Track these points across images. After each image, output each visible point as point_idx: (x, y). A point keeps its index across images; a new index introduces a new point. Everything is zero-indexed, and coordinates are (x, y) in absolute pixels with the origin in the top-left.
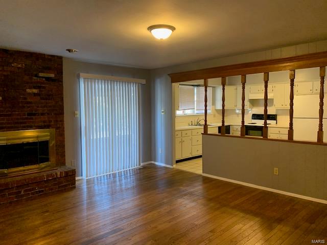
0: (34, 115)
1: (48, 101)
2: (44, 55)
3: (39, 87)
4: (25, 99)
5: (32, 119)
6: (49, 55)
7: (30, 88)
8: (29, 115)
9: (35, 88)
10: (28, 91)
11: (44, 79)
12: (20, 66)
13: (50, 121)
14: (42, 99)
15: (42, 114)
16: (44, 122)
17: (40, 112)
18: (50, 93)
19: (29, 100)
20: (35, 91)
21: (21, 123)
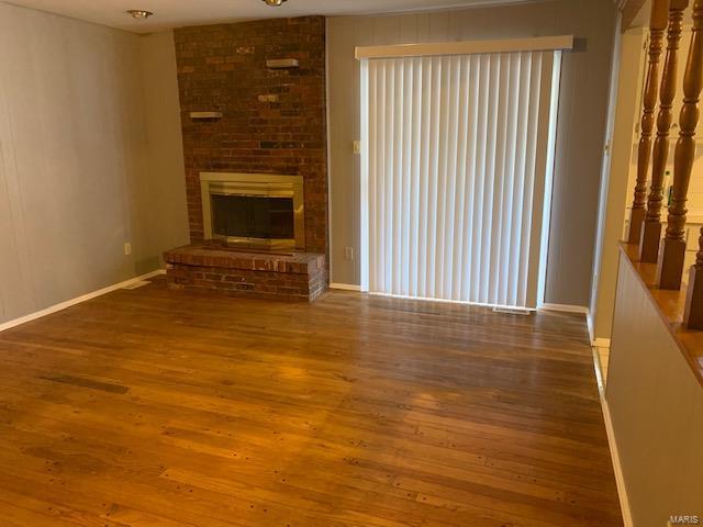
0: (271, 145)
1: (293, 118)
2: (285, 19)
3: (279, 90)
4: (257, 114)
5: (267, 153)
6: (293, 19)
7: (264, 93)
8: (263, 145)
9: (271, 92)
10: (262, 98)
11: (287, 72)
12: (247, 51)
13: (297, 161)
14: (283, 114)
15: (285, 145)
16: (288, 160)
17: (281, 140)
18: (298, 100)
19: (263, 116)
20: (272, 98)
21: (251, 160)
